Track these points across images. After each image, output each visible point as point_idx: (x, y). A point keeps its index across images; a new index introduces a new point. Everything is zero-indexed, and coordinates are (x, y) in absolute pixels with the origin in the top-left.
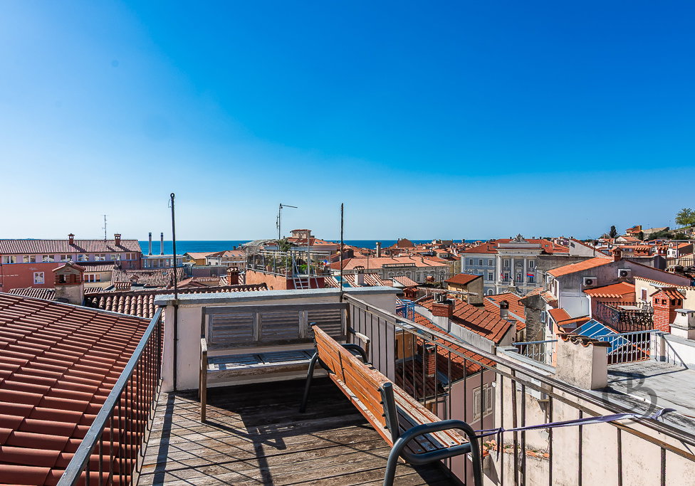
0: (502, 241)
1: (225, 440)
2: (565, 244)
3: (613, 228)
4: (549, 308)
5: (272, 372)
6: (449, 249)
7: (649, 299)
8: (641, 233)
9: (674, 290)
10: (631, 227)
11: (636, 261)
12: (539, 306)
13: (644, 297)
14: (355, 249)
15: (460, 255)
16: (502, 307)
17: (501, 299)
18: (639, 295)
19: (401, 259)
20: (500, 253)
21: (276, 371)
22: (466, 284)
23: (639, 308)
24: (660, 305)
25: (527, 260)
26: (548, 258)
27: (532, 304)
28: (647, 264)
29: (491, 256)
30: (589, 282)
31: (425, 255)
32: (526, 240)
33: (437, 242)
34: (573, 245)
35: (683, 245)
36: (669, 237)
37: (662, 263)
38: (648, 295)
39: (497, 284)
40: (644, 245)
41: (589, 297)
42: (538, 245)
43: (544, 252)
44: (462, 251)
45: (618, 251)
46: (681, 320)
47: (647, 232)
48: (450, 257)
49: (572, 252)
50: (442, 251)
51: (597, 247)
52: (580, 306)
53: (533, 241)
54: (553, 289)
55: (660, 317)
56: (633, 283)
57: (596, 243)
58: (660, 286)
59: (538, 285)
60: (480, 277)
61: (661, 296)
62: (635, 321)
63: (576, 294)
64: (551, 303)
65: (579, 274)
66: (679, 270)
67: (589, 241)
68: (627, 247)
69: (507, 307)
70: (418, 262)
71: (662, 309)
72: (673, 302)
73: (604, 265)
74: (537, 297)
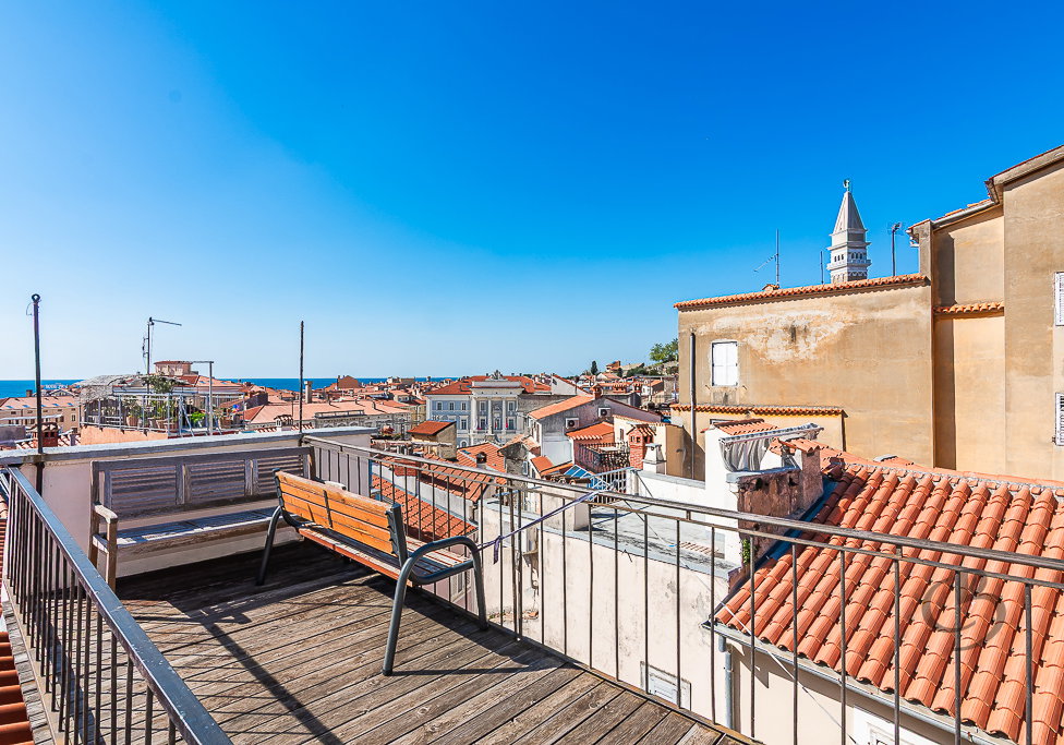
0: (477, 379)
1: (159, 630)
2: (547, 382)
3: (594, 363)
4: (531, 456)
5: (216, 538)
6: (410, 390)
7: (626, 438)
8: (620, 369)
9: (646, 426)
10: (611, 363)
11: (615, 398)
12: (521, 456)
13: (622, 437)
14: (269, 391)
15: (425, 398)
16: (479, 460)
17: (477, 451)
18: (617, 435)
19: (344, 405)
20: (475, 394)
21: (222, 537)
22: (435, 434)
23: (617, 448)
24: (635, 443)
25: (506, 402)
26: (530, 398)
27: (513, 453)
28: (624, 401)
29: (464, 398)
30: (571, 423)
31: (377, 399)
32: (505, 378)
33: (394, 380)
34: (554, 382)
35: (656, 382)
36: (645, 373)
37: (637, 401)
38: (625, 433)
39: (471, 433)
40: (623, 382)
41: (571, 441)
42: (518, 384)
43: (523, 392)
44: (428, 392)
45: (599, 388)
46: (651, 455)
47: (626, 368)
48: (412, 401)
49: (555, 390)
50: (401, 393)
51: (579, 385)
52: (562, 451)
53: (512, 378)
54: (535, 433)
55: (635, 455)
56: (612, 423)
57: (578, 379)
58: (635, 423)
59: (518, 433)
60: (451, 424)
61: (636, 433)
62: (614, 462)
63: (559, 438)
64: (533, 451)
65: (562, 415)
66: (651, 406)
67: (571, 378)
68: (607, 384)
69: (485, 460)
70: (368, 408)
71: (637, 447)
72: (645, 439)
73: (585, 404)
74: (518, 445)
